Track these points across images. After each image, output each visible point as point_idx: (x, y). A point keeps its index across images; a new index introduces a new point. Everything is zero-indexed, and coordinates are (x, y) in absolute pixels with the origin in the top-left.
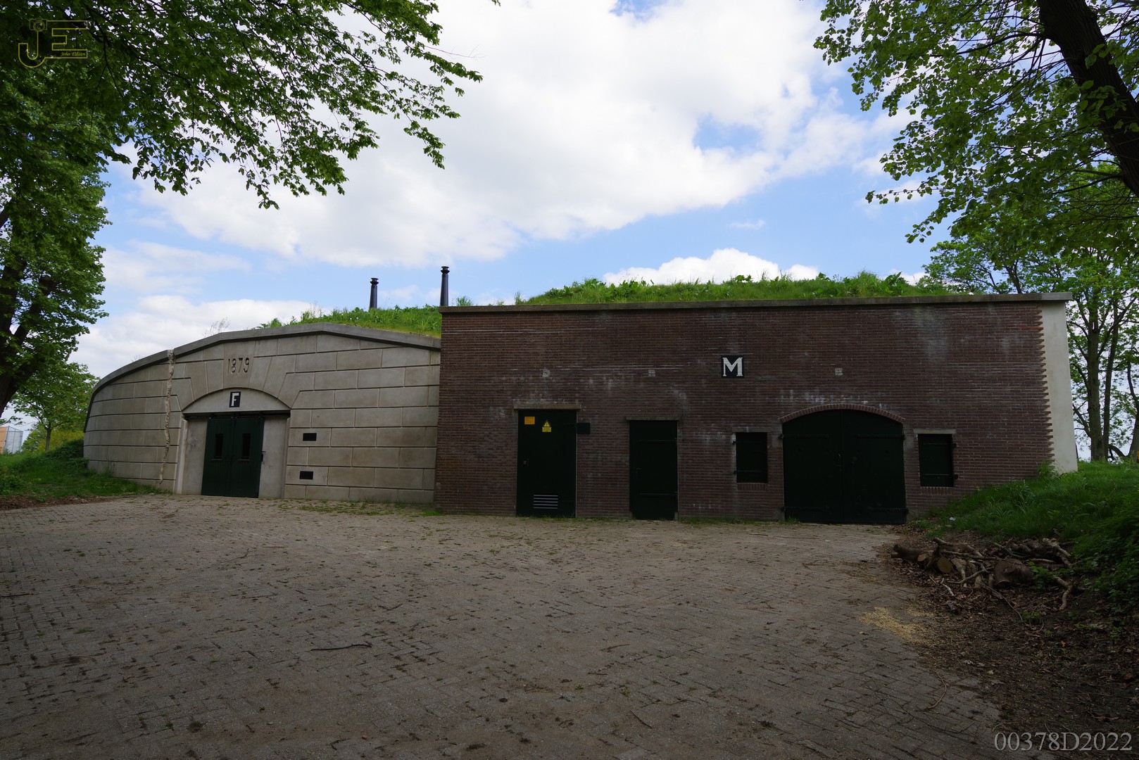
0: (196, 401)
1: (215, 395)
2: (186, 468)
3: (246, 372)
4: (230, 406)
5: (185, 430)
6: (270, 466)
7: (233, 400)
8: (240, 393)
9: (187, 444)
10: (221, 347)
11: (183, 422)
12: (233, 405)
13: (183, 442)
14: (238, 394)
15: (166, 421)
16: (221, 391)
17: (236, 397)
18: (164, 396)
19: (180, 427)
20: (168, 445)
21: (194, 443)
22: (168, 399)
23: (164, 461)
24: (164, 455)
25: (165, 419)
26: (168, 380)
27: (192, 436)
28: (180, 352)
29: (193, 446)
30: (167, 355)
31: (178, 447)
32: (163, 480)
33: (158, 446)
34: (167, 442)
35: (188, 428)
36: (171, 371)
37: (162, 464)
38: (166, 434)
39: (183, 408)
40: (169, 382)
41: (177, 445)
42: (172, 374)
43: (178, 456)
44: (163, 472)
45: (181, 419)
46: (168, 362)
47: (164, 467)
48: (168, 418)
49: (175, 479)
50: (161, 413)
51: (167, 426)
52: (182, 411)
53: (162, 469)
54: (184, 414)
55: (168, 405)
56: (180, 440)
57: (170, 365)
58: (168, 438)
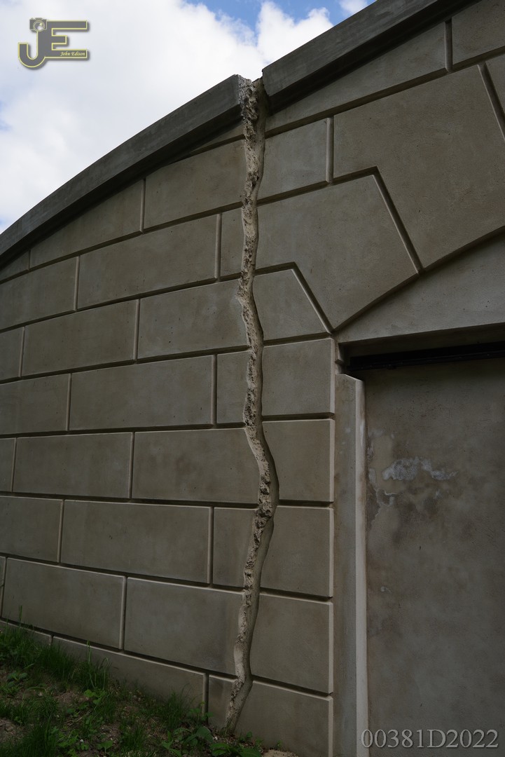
0: (425, 274)
5: (360, 426)
11: (343, 388)
13: (358, 488)
15: (251, 384)
18: (223, 274)
19: (332, 410)
20: (266, 502)
21: (423, 496)
22: (246, 288)
23: (251, 581)
24: (251, 550)
25: (243, 377)
26: (239, 205)
27: (399, 453)
28: (301, 73)
29: (419, 508)
30: (234, 99)
31: (330, 509)
32: (251, 677)
33: (213, 505)
34: (263, 486)
35: (366, 417)
36: (252, 168)
37: (243, 594)
38: (251, 445)
39: (344, 317)
40: (244, 212)
41: (326, 504)
42: (256, 181)
43: (335, 562)
44: (250, 634)
45: (335, 371)
46: (236, 132)
47: (255, 609)
48: (255, 374)
49: (331, 690)
50: (215, 352)
51: (254, 410)
52: (335, 333)
53: (241, 620)
54: (345, 348)
55: (250, 313)
56: (337, 478)
57: (245, 144)
58: (263, 466)
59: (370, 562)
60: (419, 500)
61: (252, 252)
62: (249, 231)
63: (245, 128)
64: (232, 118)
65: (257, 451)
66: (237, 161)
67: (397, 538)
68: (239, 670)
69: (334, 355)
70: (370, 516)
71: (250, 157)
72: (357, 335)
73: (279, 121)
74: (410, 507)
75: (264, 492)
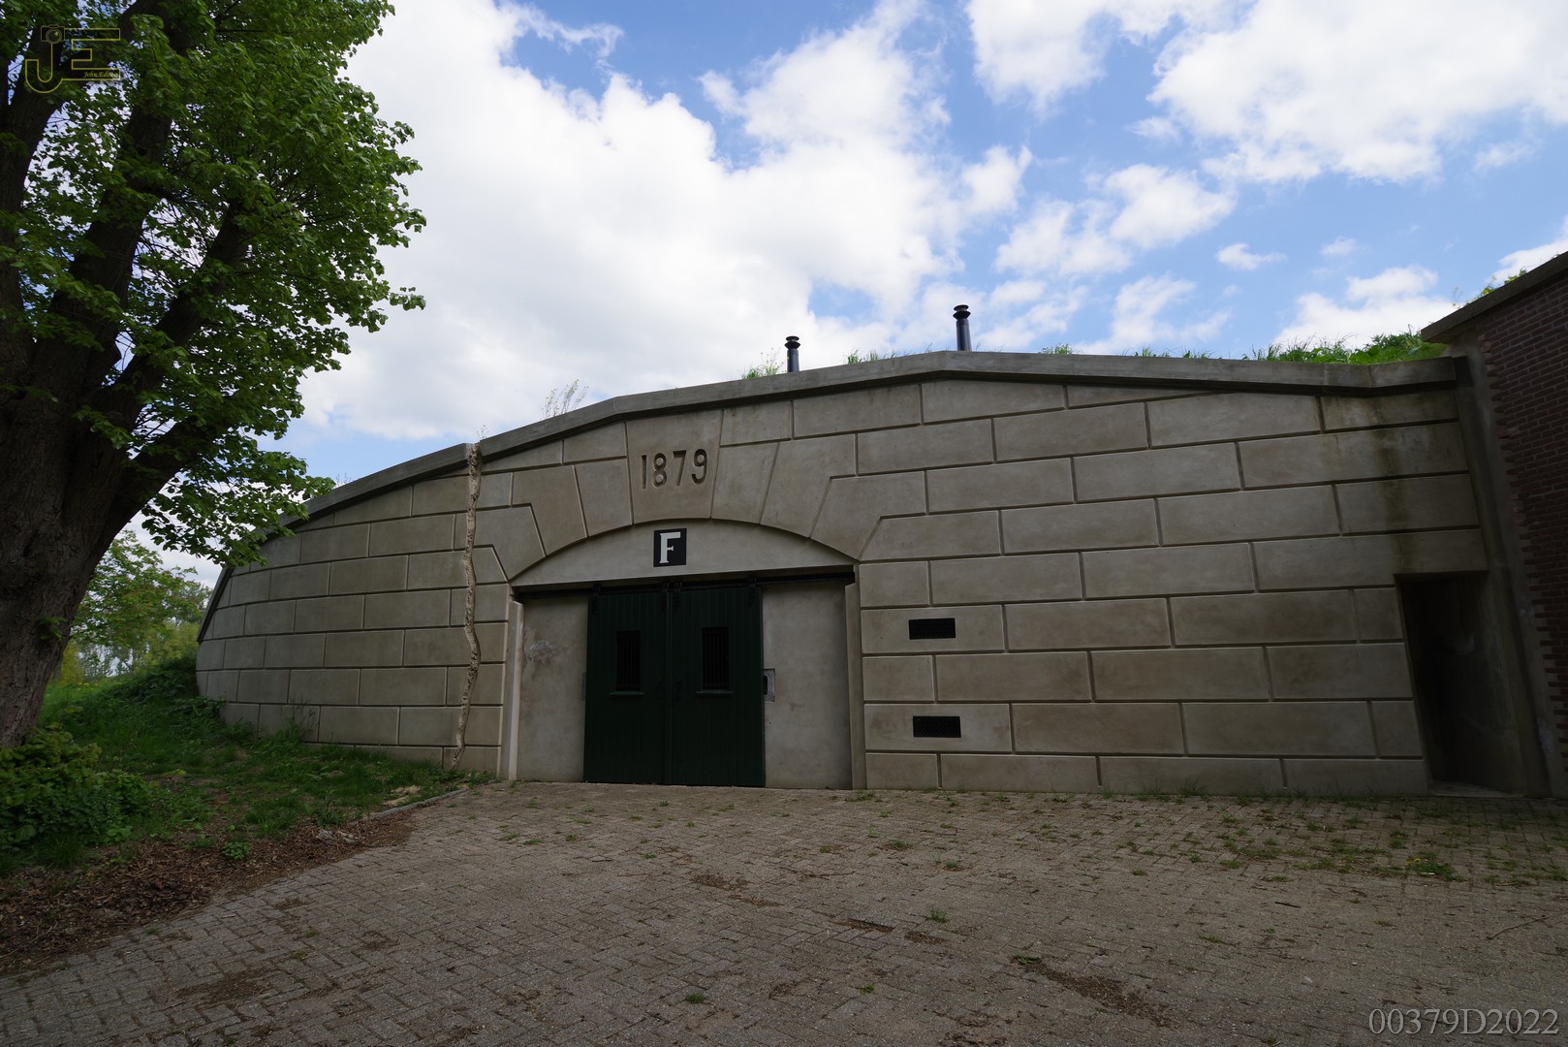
0: (548, 557)
1: (607, 540)
2: (526, 716)
3: (697, 481)
4: (657, 563)
5: (520, 626)
6: (793, 706)
7: (665, 549)
8: (684, 532)
9: (524, 660)
10: (616, 431)
11: (513, 608)
12: (664, 559)
13: (517, 655)
14: (677, 535)
15: (468, 606)
16: (626, 529)
17: (670, 542)
18: (457, 547)
19: (507, 618)
20: (474, 663)
21: (545, 656)
22: (469, 555)
23: (466, 701)
24: (466, 687)
25: (464, 602)
26: (466, 511)
27: (537, 638)
28: (498, 448)
29: (543, 662)
30: (463, 456)
31: (504, 665)
32: (465, 745)
33: (448, 666)
34: (473, 656)
35: (524, 621)
36: (473, 492)
37: (461, 708)
38: (468, 636)
39: (514, 575)
40: (468, 516)
41: (502, 663)
42: (475, 498)
43: (505, 688)
44: (465, 726)
45: (509, 600)
46: (465, 472)
47: (467, 715)
48: (471, 599)
49: (500, 743)
50: (451, 588)
51: (470, 618)
52: (510, 581)
53: (460, 720)
54: (515, 589)
55: (470, 568)
56: (507, 650)
57: (470, 478)
58: (473, 646)
59: (522, 687)
60: (543, 659)
61: (472, 536)
62: (470, 525)
63: (470, 469)
64: (464, 464)
65: (470, 638)
66: (465, 486)
67: (534, 676)
68: (459, 743)
69: (509, 592)
70: (523, 667)
71: (473, 484)
72: (519, 583)
73: (488, 468)
74: (540, 662)
75: (474, 659)
